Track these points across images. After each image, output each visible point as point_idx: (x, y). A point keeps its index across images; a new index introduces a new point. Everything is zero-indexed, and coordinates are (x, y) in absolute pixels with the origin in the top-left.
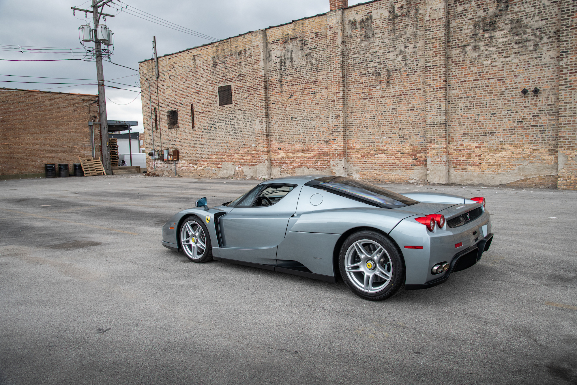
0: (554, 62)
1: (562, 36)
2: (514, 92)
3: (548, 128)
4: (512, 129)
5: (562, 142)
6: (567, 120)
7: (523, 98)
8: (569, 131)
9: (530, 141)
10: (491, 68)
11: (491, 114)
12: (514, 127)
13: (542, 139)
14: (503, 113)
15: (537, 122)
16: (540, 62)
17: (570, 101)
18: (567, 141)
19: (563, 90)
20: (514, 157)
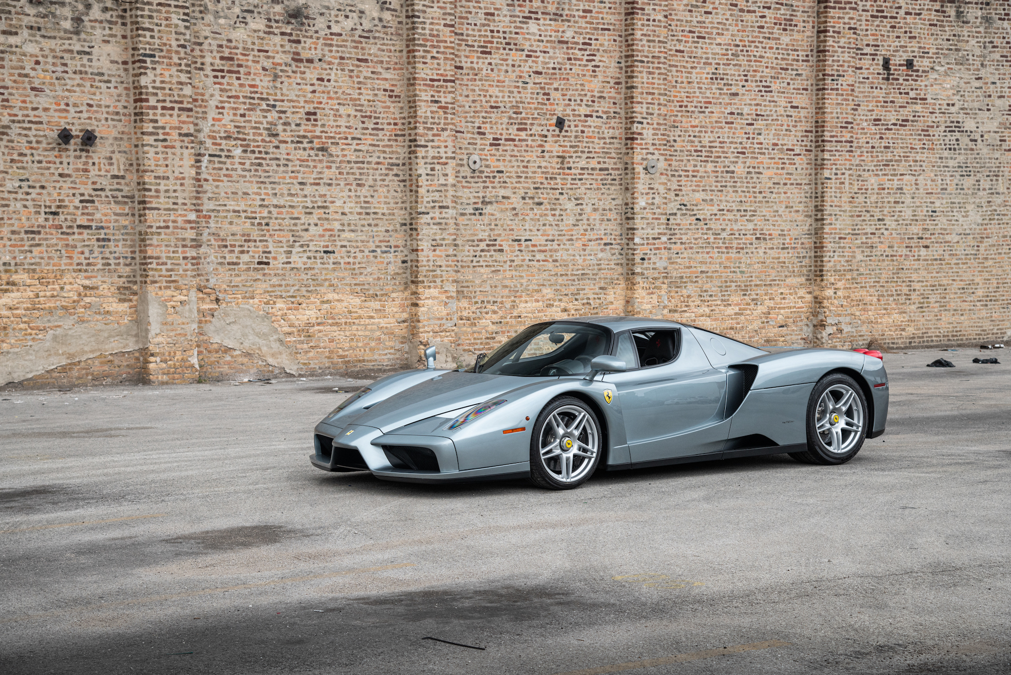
0: (118, 73)
1: (142, 16)
2: (34, 132)
3: (114, 234)
4: (33, 232)
5: (156, 270)
6: (162, 219)
7: (56, 153)
8: (166, 246)
9: (78, 264)
12: (38, 226)
13: (104, 261)
14: (9, 186)
15: (90, 217)
16: (90, 66)
17: (166, 175)
18: (164, 267)
19: (151, 146)
20: (41, 306)
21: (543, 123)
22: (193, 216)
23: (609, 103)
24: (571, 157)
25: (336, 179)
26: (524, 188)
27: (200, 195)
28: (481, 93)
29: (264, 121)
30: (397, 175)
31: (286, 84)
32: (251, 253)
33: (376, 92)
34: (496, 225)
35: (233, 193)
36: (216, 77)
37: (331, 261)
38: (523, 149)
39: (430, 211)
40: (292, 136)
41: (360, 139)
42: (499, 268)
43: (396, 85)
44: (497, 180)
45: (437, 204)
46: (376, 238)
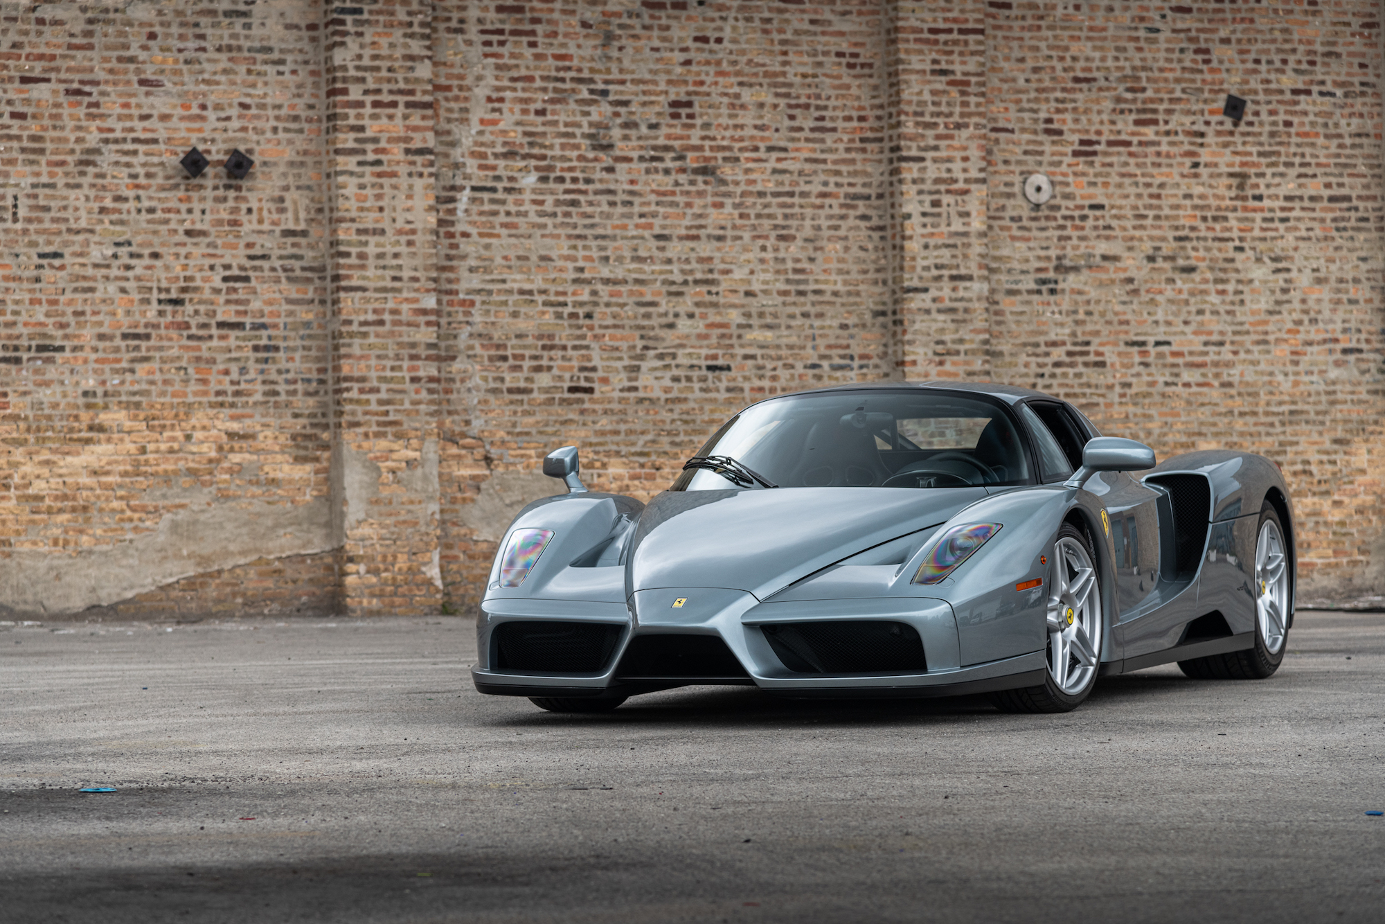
0: (299, 46)
2: (142, 158)
3: (285, 338)
4: (136, 336)
5: (358, 402)
6: (370, 307)
7: (181, 193)
8: (379, 357)
9: (218, 393)
10: (33, 27)
11: (41, 256)
12: (146, 326)
13: (267, 388)
14: (96, 254)
15: (241, 308)
16: (247, 37)
17: (379, 226)
18: (373, 397)
19: (352, 174)
20: (149, 469)
21: (1194, 108)
22: (430, 302)
23: (1351, 65)
24: (1263, 175)
25: (734, 227)
26: (1151, 238)
27: (455, 263)
28: (1054, 53)
29: (584, 121)
30: (864, 217)
31: (630, 51)
32: (555, 371)
33: (820, 58)
34: (1089, 313)
35: (519, 258)
36: (488, 43)
37: (723, 385)
38: (1148, 160)
39: (932, 285)
40: (641, 148)
41: (785, 150)
42: (1095, 399)
43: (862, 45)
44: (1090, 223)
45: (946, 273)
46: (819, 341)
